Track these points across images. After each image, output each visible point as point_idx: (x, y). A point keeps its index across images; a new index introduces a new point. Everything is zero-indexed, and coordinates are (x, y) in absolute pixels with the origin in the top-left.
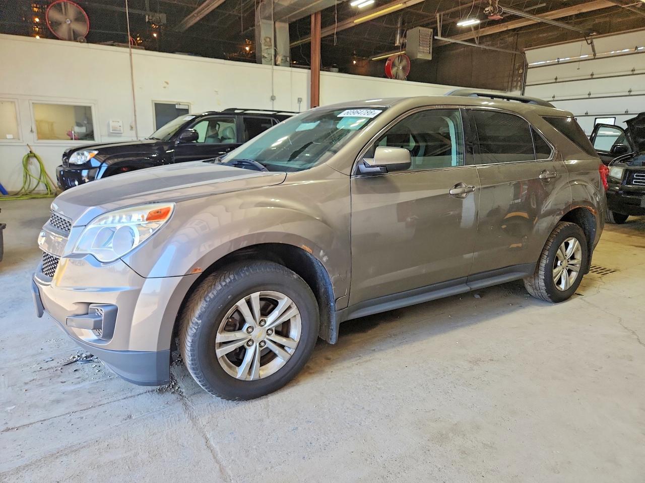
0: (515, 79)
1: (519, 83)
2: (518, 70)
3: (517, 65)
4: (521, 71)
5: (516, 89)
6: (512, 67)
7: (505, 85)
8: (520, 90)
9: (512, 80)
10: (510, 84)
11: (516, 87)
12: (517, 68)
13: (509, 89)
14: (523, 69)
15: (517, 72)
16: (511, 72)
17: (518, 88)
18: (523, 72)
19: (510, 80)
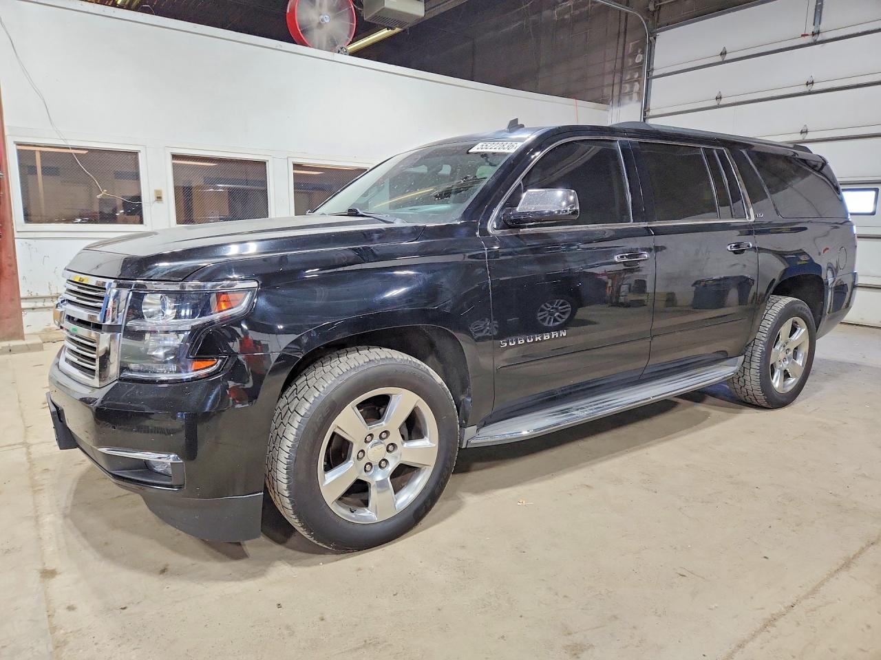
0: (628, 77)
1: (637, 86)
2: (634, 55)
3: (631, 44)
4: (639, 59)
5: (631, 99)
6: (620, 48)
7: (607, 91)
8: (640, 100)
9: (621, 82)
10: (616, 89)
11: (630, 94)
12: (630, 51)
13: (615, 99)
14: (643, 52)
15: (630, 61)
16: (619, 61)
17: (635, 96)
18: (643, 61)
19: (617, 80)
